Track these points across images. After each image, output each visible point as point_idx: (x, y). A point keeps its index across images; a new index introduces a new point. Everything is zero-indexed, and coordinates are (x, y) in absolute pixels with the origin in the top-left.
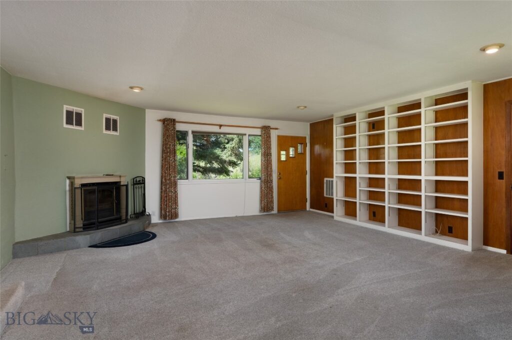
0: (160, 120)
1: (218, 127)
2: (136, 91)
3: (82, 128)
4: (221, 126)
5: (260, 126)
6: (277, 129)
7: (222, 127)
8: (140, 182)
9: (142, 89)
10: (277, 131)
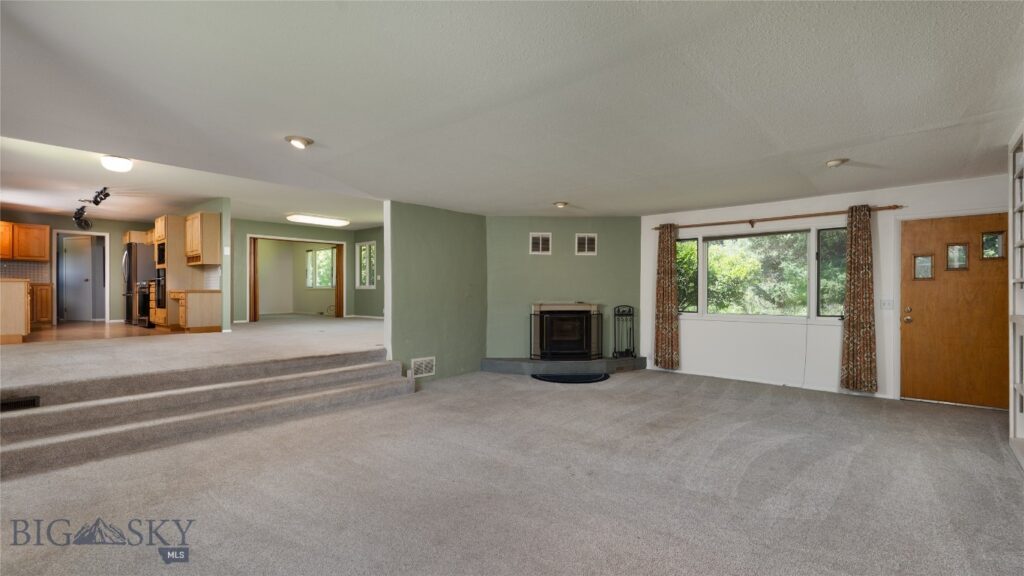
0: (656, 229)
1: (749, 225)
2: (561, 206)
3: (550, 253)
4: (752, 223)
5: (846, 208)
6: (895, 207)
7: (757, 225)
8: (628, 313)
9: (566, 204)
10: (897, 211)
